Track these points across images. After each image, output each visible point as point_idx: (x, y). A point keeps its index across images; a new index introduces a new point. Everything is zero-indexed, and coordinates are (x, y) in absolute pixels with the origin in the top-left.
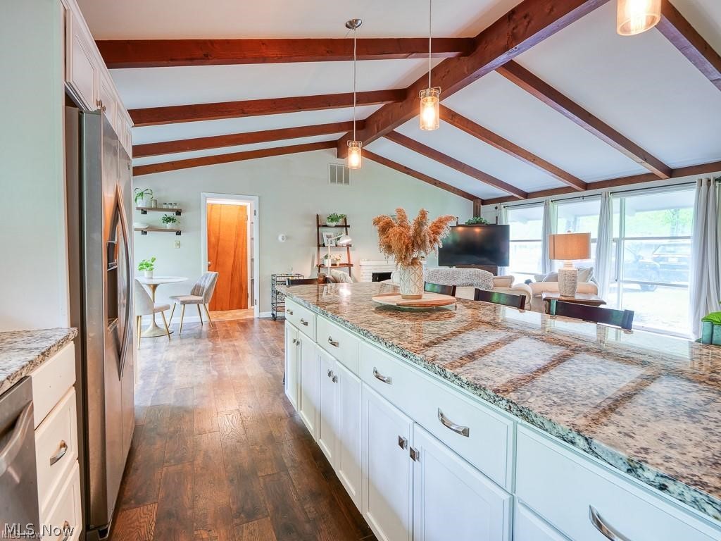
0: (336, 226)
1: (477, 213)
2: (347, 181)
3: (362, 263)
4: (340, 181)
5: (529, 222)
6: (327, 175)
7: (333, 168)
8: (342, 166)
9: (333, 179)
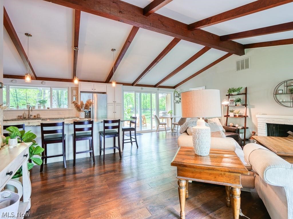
0: (238, 94)
2: (247, 67)
4: (243, 68)
7: (238, 63)
8: (244, 59)
9: (238, 69)
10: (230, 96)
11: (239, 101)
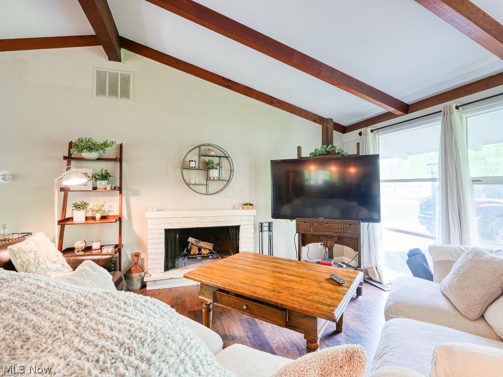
0: (99, 159)
1: (327, 139)
2: (125, 94)
3: (148, 214)
4: (113, 92)
5: (410, 157)
6: (91, 84)
7: (100, 76)
8: (118, 72)
9: (101, 91)
10: (73, 162)
11: (105, 177)
